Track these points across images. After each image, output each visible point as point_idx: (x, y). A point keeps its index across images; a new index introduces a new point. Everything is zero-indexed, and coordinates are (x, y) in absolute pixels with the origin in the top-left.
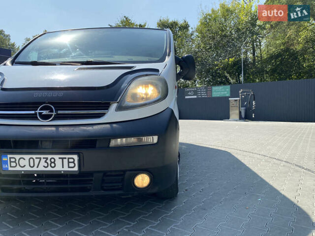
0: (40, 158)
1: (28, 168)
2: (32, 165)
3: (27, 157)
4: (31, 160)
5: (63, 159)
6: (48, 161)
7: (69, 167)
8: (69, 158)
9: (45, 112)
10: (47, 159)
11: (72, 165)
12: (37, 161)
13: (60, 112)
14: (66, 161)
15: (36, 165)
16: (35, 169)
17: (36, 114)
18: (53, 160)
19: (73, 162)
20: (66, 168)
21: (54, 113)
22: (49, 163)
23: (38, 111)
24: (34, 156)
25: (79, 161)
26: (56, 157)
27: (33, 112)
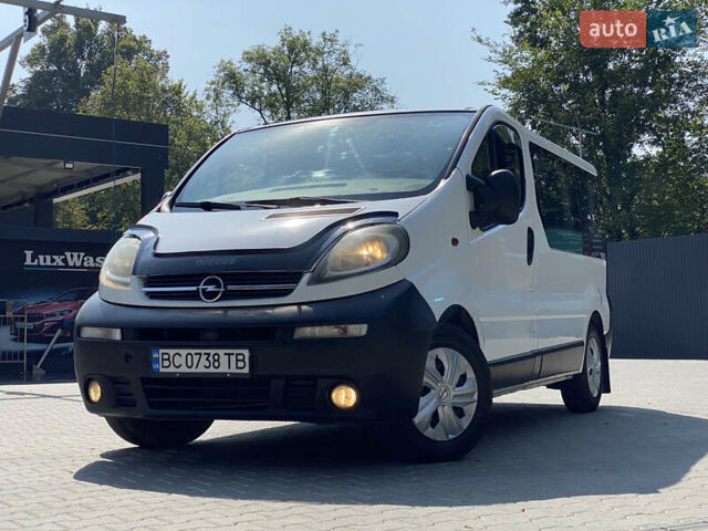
0: (200, 354)
1: (184, 369)
2: (190, 364)
3: (184, 352)
4: (189, 357)
5: (229, 355)
6: (211, 358)
7: (237, 368)
8: (237, 355)
9: (211, 288)
10: (209, 354)
11: (241, 364)
12: (196, 358)
13: (230, 287)
14: (233, 358)
15: (195, 365)
16: (193, 370)
17: (198, 291)
18: (216, 357)
19: (243, 360)
20: (233, 370)
21: (222, 289)
22: (212, 361)
23: (201, 287)
24: (193, 351)
25: (251, 358)
26: (221, 352)
27: (195, 288)
